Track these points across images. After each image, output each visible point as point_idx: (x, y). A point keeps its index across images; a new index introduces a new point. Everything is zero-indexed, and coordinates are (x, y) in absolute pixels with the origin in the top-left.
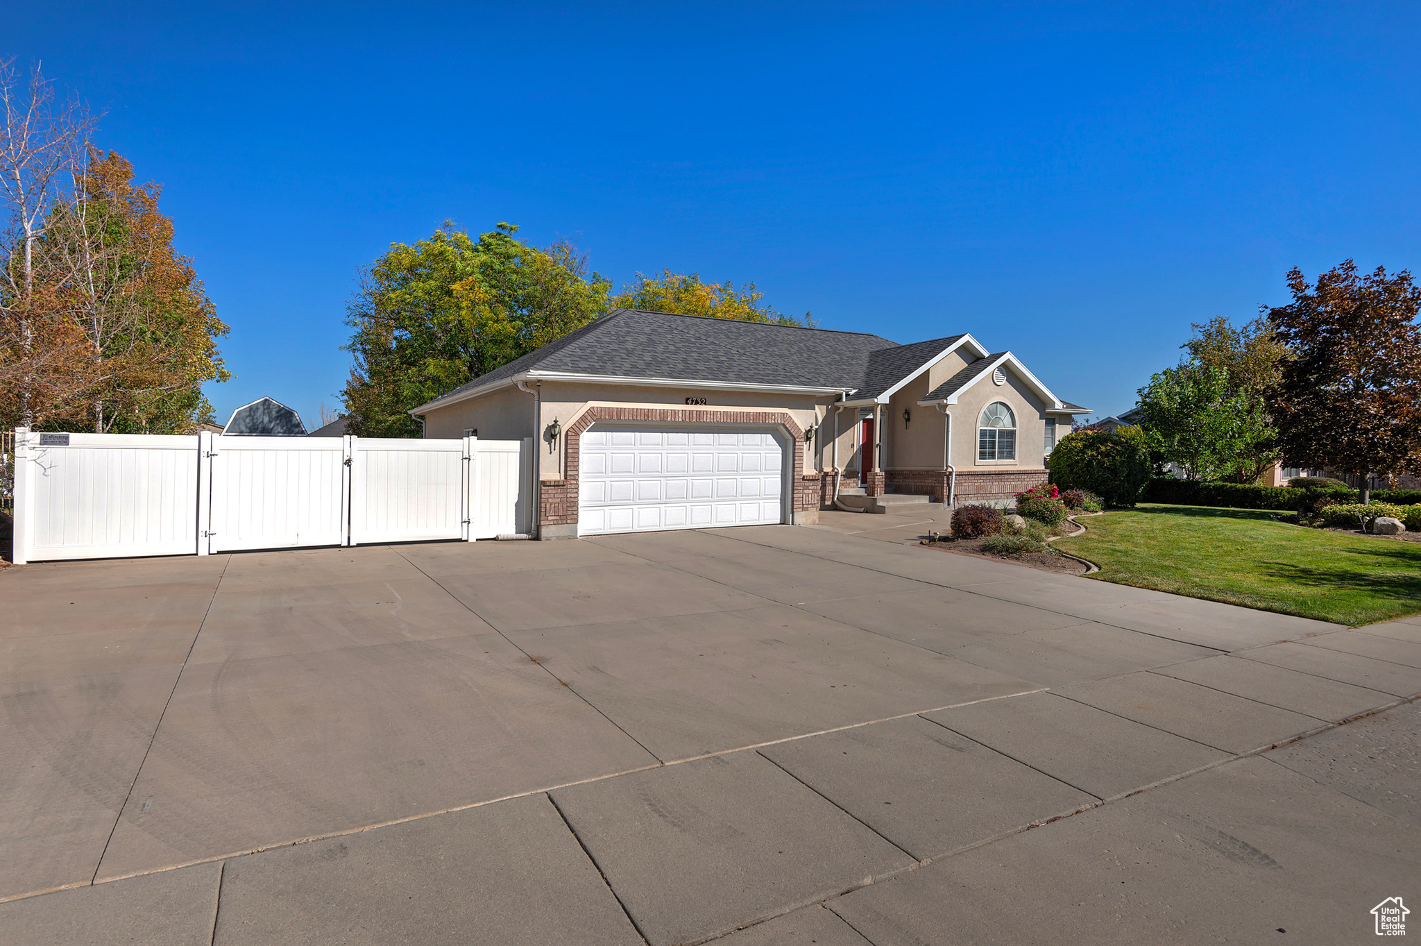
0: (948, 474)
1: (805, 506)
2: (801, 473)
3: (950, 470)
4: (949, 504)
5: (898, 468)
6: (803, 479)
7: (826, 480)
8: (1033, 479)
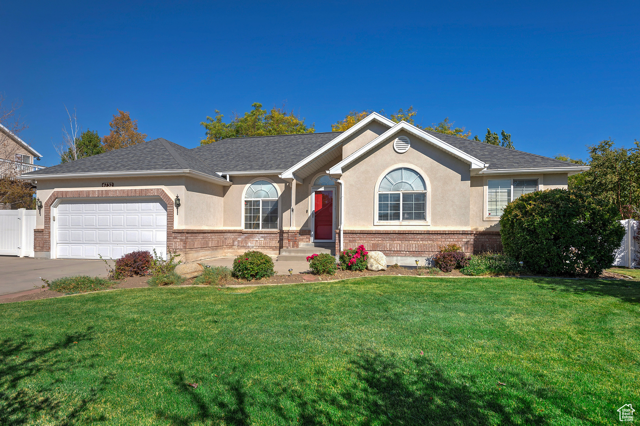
1: (174, 250)
2: (171, 228)
6: (174, 232)
7: (283, 236)
8: (449, 240)
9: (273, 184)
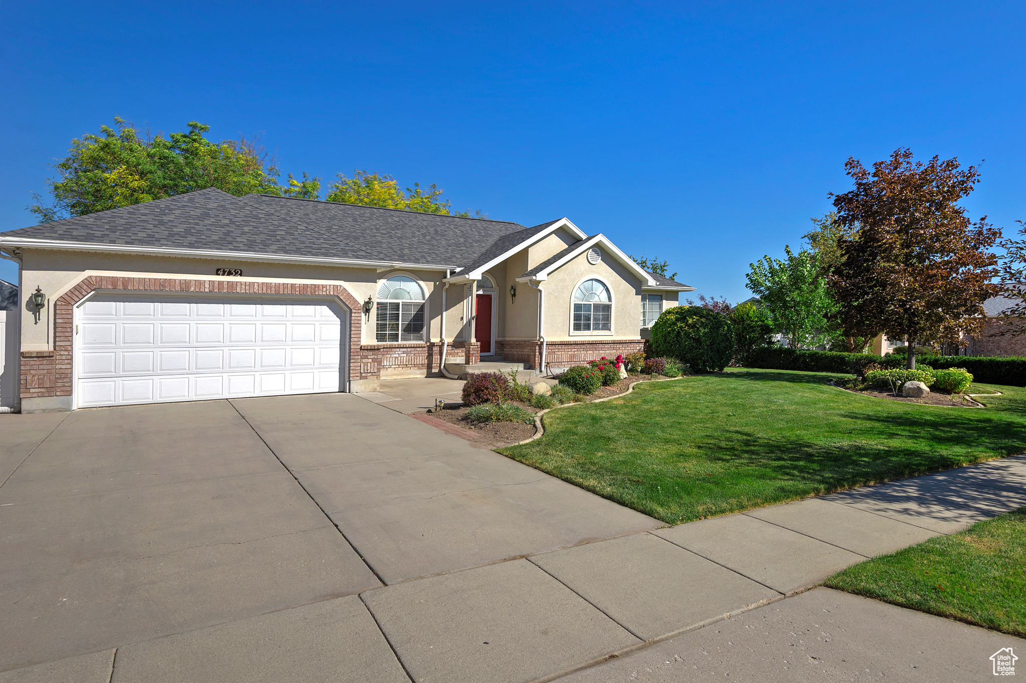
0: (539, 343)
1: (363, 375)
2: (359, 343)
3: (542, 340)
4: (541, 371)
5: (507, 339)
6: (361, 348)
7: (432, 350)
8: (628, 348)
9: (418, 281)
